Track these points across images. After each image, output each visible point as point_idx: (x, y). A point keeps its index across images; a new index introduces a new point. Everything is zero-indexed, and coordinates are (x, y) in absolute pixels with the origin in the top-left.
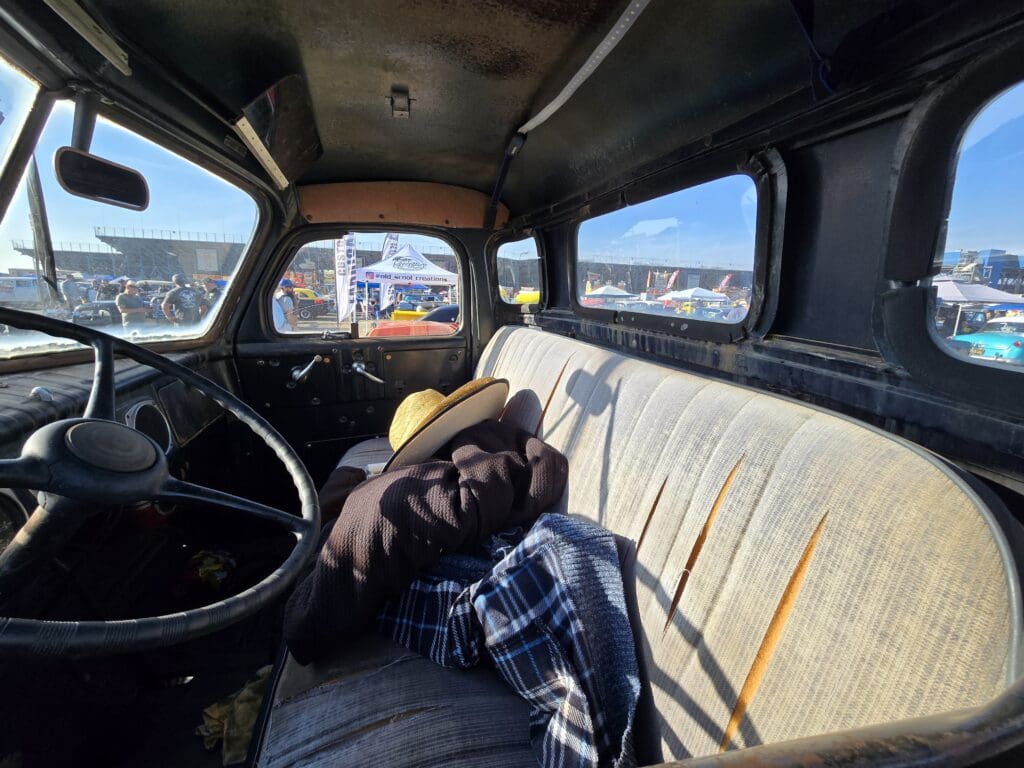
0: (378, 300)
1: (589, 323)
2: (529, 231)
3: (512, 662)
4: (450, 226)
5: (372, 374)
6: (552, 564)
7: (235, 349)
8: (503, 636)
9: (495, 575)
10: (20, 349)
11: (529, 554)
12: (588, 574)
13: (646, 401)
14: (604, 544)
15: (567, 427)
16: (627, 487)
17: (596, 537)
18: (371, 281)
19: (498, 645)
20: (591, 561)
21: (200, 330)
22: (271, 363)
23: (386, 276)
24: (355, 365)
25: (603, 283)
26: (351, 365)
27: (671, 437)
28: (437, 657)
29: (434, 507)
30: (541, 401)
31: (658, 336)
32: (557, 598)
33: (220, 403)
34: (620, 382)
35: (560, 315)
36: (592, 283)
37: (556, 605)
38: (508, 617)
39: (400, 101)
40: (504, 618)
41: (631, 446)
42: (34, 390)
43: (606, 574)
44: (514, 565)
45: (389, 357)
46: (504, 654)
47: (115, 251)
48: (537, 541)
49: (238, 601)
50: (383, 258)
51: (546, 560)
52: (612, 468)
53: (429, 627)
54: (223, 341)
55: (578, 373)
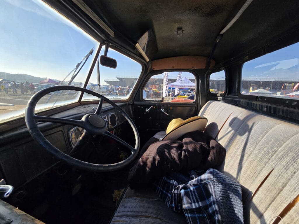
0: (174, 93)
1: (244, 101)
2: (222, 68)
3: (190, 218)
4: (193, 68)
5: (166, 112)
6: (211, 188)
7: (134, 102)
8: (188, 207)
9: (189, 184)
10: (93, 99)
11: (202, 181)
12: (226, 198)
13: (266, 133)
14: (236, 188)
15: (228, 138)
16: (251, 168)
17: (232, 184)
18: (173, 87)
19: (186, 210)
20: (228, 193)
21: (127, 98)
22: (141, 107)
23: (177, 86)
24: (161, 109)
25: (258, 88)
26: (160, 109)
27: (278, 151)
28: (167, 204)
29: (172, 155)
30: (219, 127)
31: (278, 107)
32: (211, 202)
33: (123, 115)
34: (254, 124)
35: (232, 98)
36: (253, 88)
37: (210, 205)
38: (191, 201)
39: (180, 32)
40: (190, 201)
41: (255, 152)
42: (93, 108)
43: (235, 201)
44: (196, 183)
45: (171, 108)
46: (188, 214)
47: (119, 81)
48: (206, 178)
49: (111, 166)
50: (177, 81)
51: (209, 186)
52: (245, 158)
53: (166, 193)
54: (131, 101)
55: (235, 119)
